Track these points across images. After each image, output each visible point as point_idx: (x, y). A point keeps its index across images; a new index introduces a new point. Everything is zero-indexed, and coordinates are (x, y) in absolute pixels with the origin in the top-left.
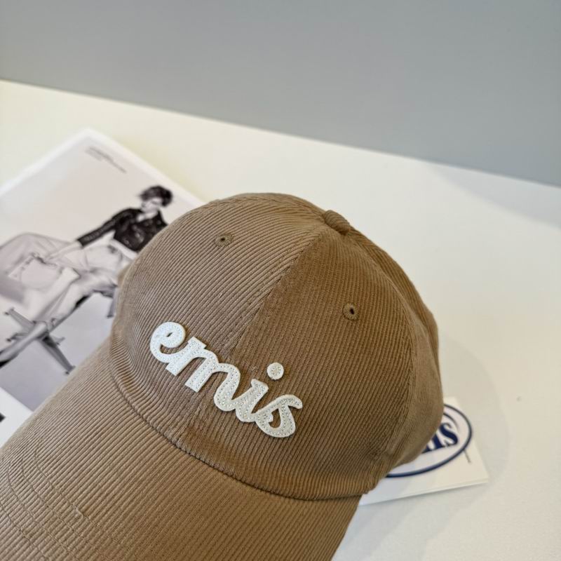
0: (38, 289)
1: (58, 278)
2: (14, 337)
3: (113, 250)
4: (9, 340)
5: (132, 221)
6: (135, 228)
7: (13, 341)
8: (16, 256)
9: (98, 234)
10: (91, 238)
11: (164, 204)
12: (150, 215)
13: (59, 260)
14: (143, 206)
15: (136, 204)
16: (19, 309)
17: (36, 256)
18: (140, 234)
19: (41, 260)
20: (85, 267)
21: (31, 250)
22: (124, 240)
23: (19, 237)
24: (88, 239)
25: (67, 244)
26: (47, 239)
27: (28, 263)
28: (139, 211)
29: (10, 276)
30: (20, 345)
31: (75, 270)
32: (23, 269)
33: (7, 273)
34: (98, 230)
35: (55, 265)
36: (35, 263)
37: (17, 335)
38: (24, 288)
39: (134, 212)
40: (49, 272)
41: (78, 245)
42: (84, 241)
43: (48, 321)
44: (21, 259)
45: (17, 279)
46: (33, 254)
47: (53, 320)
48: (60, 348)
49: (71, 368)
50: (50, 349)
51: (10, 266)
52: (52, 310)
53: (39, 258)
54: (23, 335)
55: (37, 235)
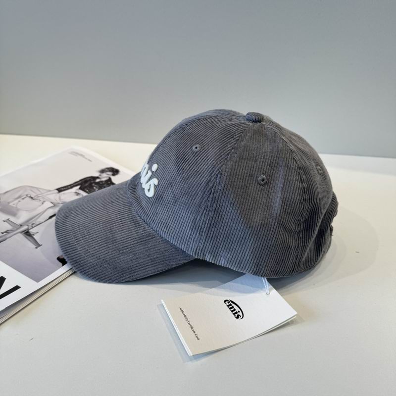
0: (26, 211)
1: (40, 206)
2: (6, 232)
3: (78, 194)
4: (2, 233)
5: (92, 182)
6: (93, 184)
7: (5, 234)
8: (17, 196)
9: (69, 187)
10: (65, 188)
11: (113, 175)
12: (104, 179)
13: (43, 198)
14: (100, 175)
15: (96, 174)
16: (12, 219)
17: (29, 196)
18: (96, 187)
19: (32, 198)
20: (59, 202)
21: (26, 193)
22: (86, 189)
23: (20, 187)
24: (63, 189)
25: (50, 191)
26: (37, 189)
27: (23, 199)
28: (98, 178)
29: (10, 204)
30: (9, 235)
31: (52, 203)
32: (19, 201)
33: (9, 203)
34: (70, 185)
35: (40, 200)
36: (28, 199)
37: (8, 230)
38: (18, 210)
39: (94, 178)
40: (35, 203)
41: (57, 191)
42: (60, 190)
43: (30, 225)
44: (19, 197)
45: (14, 206)
46: (27, 195)
47: (33, 224)
48: (34, 236)
49: (40, 246)
50: (28, 237)
51: (11, 200)
52: (33, 220)
53: (30, 197)
54: (12, 231)
55: (31, 187)
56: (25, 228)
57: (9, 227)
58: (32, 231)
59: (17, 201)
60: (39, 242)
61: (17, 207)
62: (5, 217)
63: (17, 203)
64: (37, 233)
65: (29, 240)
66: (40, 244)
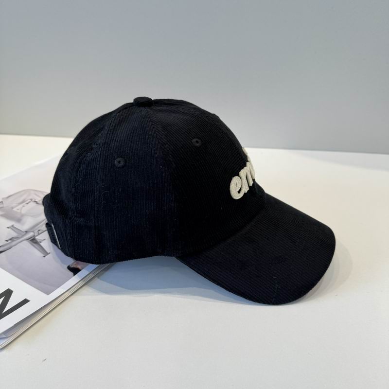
2: (10, 240)
4: (7, 241)
7: (9, 241)
8: (21, 200)
16: (17, 225)
17: (33, 200)
21: (31, 197)
23: (24, 191)
26: (42, 192)
27: (27, 204)
29: (14, 209)
30: (14, 243)
32: (24, 206)
33: (13, 208)
37: (13, 238)
38: (23, 215)
43: (36, 231)
44: (23, 201)
45: (19, 211)
46: (31, 199)
47: (39, 230)
48: (41, 244)
49: (47, 254)
50: (34, 244)
51: (15, 205)
52: (39, 226)
53: (35, 201)
54: (17, 238)
55: (36, 191)
56: (30, 235)
57: (14, 234)
58: (38, 238)
59: (21, 206)
60: (46, 250)
61: (21, 213)
62: (10, 223)
63: (22, 208)
64: (44, 240)
65: (36, 248)
66: (48, 252)
